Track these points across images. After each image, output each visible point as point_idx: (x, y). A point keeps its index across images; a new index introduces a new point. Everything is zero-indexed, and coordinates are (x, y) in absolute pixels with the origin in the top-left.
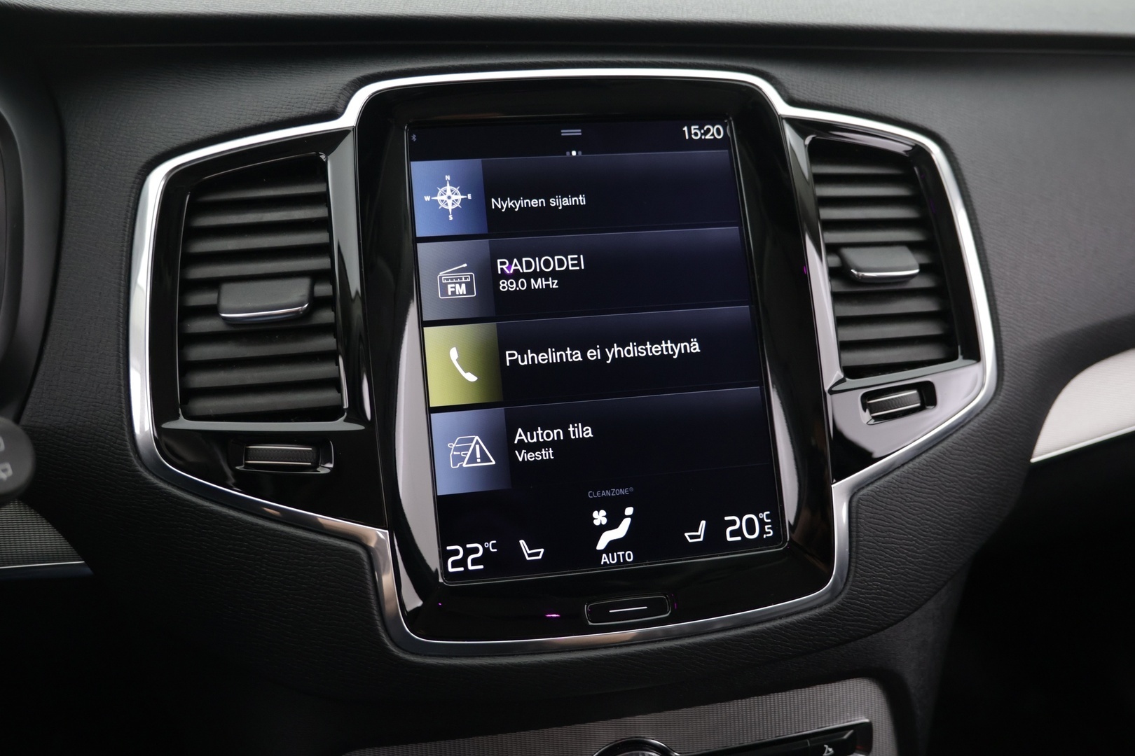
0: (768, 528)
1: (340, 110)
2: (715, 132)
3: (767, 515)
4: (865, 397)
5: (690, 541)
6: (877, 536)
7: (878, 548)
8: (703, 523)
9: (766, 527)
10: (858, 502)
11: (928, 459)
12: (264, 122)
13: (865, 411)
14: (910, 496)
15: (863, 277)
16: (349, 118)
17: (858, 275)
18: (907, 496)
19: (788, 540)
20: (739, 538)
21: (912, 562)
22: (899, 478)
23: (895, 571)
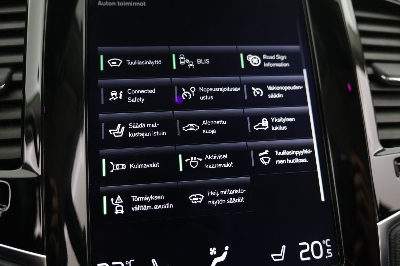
0: (329, 251)
3: (328, 242)
5: (275, 260)
8: (284, 247)
9: (328, 250)
10: (396, 236)
15: (389, 81)
17: (386, 80)
20: (309, 259)
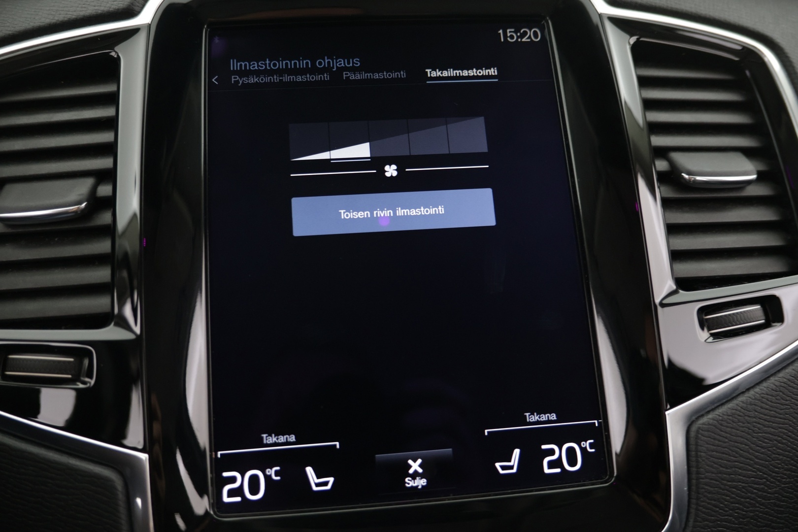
1: (136, 8)
2: (531, 35)
3: (590, 444)
4: (702, 311)
5: (501, 472)
6: (720, 473)
7: (722, 486)
8: (517, 452)
10: (698, 432)
11: (777, 383)
12: (58, 20)
13: (703, 329)
14: (759, 426)
15: (695, 182)
16: (146, 16)
17: (690, 180)
18: (754, 427)
19: (615, 474)
20: (558, 470)
21: (763, 504)
22: (745, 405)
23: (744, 515)
